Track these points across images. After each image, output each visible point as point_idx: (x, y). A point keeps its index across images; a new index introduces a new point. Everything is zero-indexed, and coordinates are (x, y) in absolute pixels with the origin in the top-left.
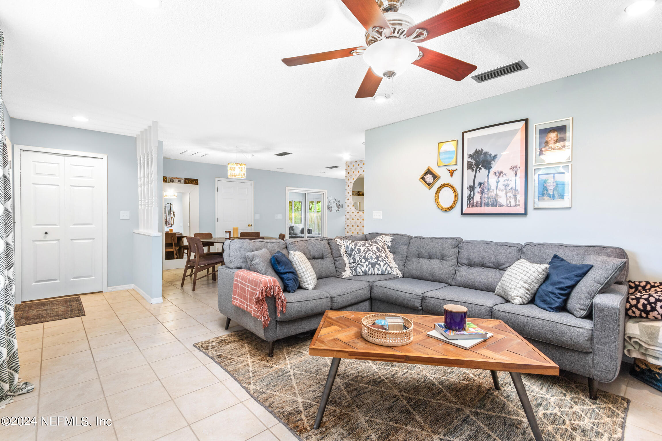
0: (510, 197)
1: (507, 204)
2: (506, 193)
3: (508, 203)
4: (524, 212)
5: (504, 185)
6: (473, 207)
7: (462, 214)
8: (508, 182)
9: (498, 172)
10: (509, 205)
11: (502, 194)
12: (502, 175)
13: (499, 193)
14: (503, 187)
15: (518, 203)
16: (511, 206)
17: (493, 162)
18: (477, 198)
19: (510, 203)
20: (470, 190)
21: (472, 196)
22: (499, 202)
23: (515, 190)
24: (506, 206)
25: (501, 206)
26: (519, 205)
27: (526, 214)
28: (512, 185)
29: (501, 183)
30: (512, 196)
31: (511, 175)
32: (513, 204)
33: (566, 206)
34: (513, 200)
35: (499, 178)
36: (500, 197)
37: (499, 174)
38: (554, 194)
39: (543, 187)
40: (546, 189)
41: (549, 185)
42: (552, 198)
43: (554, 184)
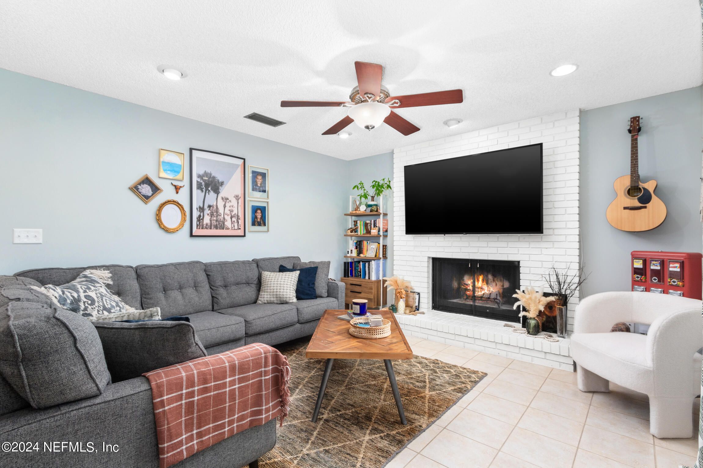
0: (234, 221)
1: (232, 228)
2: (231, 218)
3: (233, 226)
4: (243, 235)
5: (229, 210)
6: (202, 228)
7: (192, 235)
8: (233, 209)
9: (225, 198)
10: (233, 229)
11: (228, 218)
12: (228, 201)
13: (226, 217)
14: (229, 212)
15: (239, 227)
16: (234, 229)
17: (220, 188)
18: (207, 220)
19: (234, 227)
20: (200, 211)
21: (202, 217)
22: (226, 225)
23: (238, 216)
24: (231, 229)
25: (228, 229)
26: (240, 229)
27: (244, 236)
28: (235, 212)
29: (227, 209)
30: (236, 221)
31: (234, 202)
32: (236, 227)
33: (267, 230)
34: (236, 225)
35: (225, 203)
36: (226, 221)
37: (225, 199)
38: (260, 222)
39: (254, 216)
40: (256, 217)
41: (258, 214)
42: (259, 225)
43: (261, 214)
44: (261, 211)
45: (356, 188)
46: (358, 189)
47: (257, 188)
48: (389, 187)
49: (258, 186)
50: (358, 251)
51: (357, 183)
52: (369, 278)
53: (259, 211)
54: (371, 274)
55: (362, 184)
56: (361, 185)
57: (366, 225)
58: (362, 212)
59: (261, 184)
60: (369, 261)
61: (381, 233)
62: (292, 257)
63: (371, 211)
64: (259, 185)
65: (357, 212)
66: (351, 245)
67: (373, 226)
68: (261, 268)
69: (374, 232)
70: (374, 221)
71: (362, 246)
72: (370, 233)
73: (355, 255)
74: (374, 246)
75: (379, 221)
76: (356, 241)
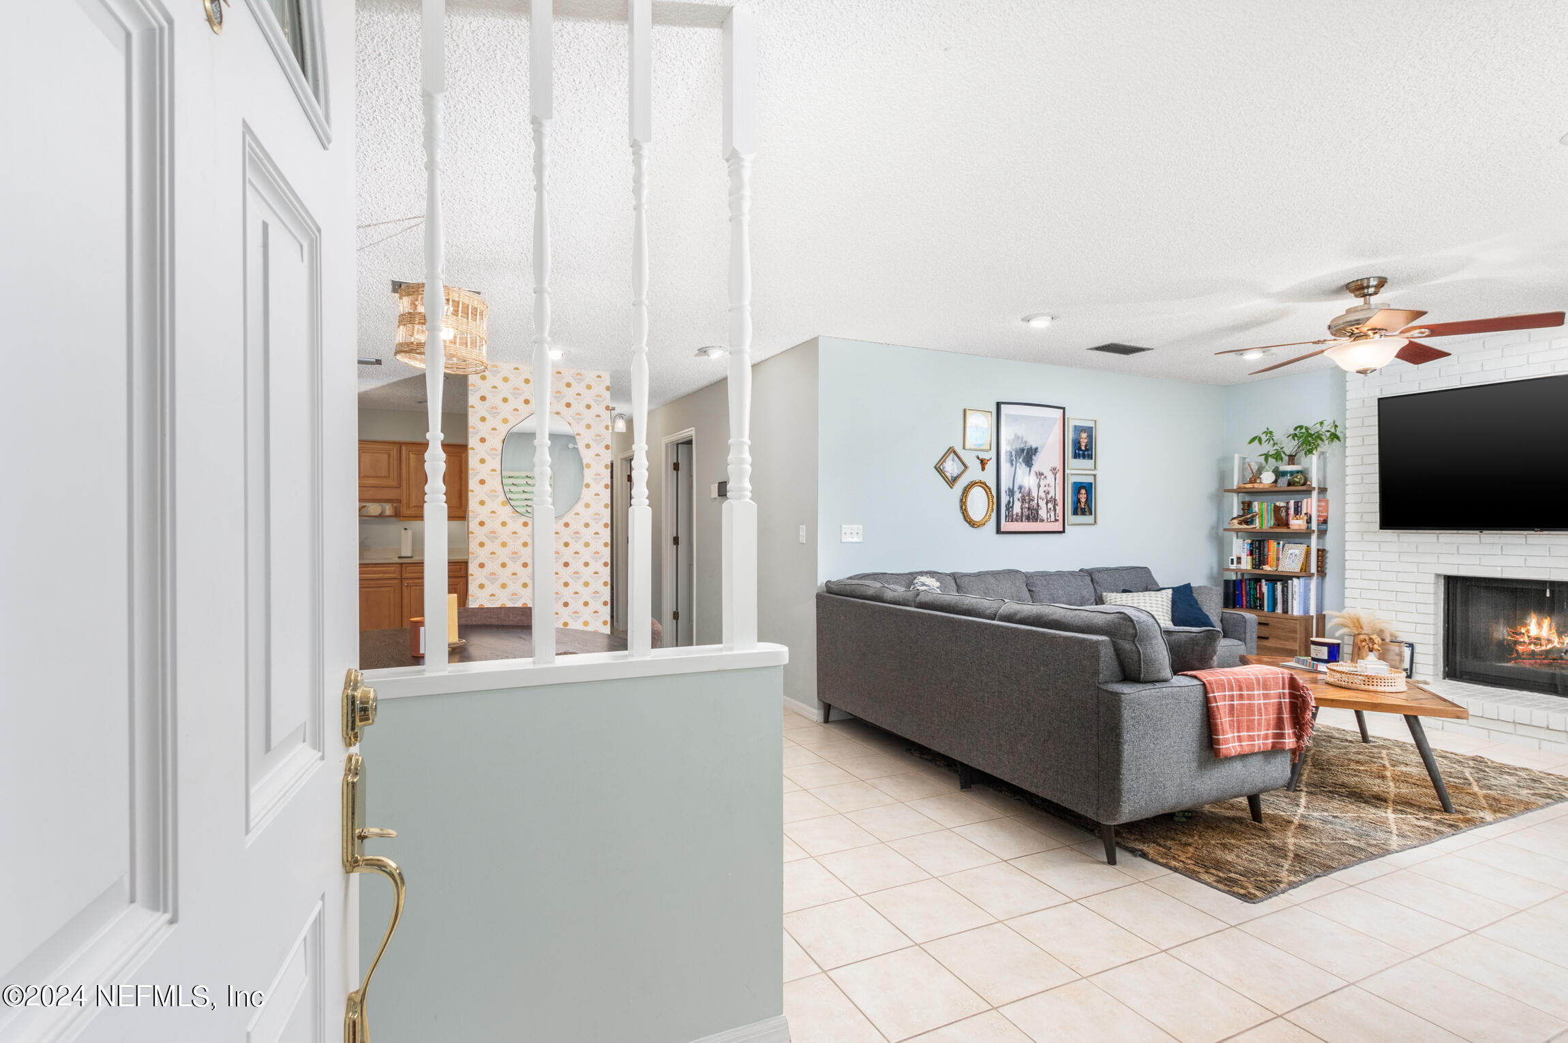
0: (1050, 509)
1: (1048, 519)
2: (1047, 504)
4: (1062, 530)
5: (1045, 492)
6: (1012, 521)
7: (999, 531)
8: (1049, 489)
9: (1039, 473)
11: (1042, 503)
12: (1043, 477)
13: (1040, 502)
14: (1043, 495)
15: (1057, 518)
16: (1051, 521)
17: (1034, 457)
18: (1017, 508)
19: (1050, 517)
20: (1009, 495)
21: (1011, 505)
22: (1040, 515)
23: (1055, 500)
24: (1046, 521)
25: (1043, 521)
26: (1058, 520)
27: (1063, 532)
28: (1052, 494)
29: (1042, 489)
30: (1052, 509)
31: (1050, 476)
32: (1053, 519)
33: (1093, 522)
34: (1052, 514)
35: (1040, 481)
36: (1041, 509)
37: (1040, 475)
38: (1085, 509)
39: (1076, 499)
40: (1079, 501)
41: (1081, 496)
42: (1083, 513)
43: (1085, 496)
44: (1086, 491)
45: (1257, 440)
46: (1261, 443)
47: (1081, 452)
48: (1334, 437)
49: (1082, 450)
50: (1253, 559)
51: (1258, 432)
52: (1285, 611)
53: (1083, 491)
54: (1290, 604)
55: (1271, 432)
56: (1269, 435)
57: (1277, 510)
58: (1266, 487)
59: (1086, 446)
60: (1285, 579)
61: (1314, 526)
62: (1138, 567)
63: (1289, 484)
64: (1083, 448)
65: (1256, 485)
66: (1239, 548)
67: (1292, 511)
68: (1097, 583)
69: (1297, 524)
70: (1296, 503)
71: (1266, 550)
72: (1287, 525)
73: (1249, 567)
74: (1297, 552)
75: (1307, 503)
76: (1249, 541)
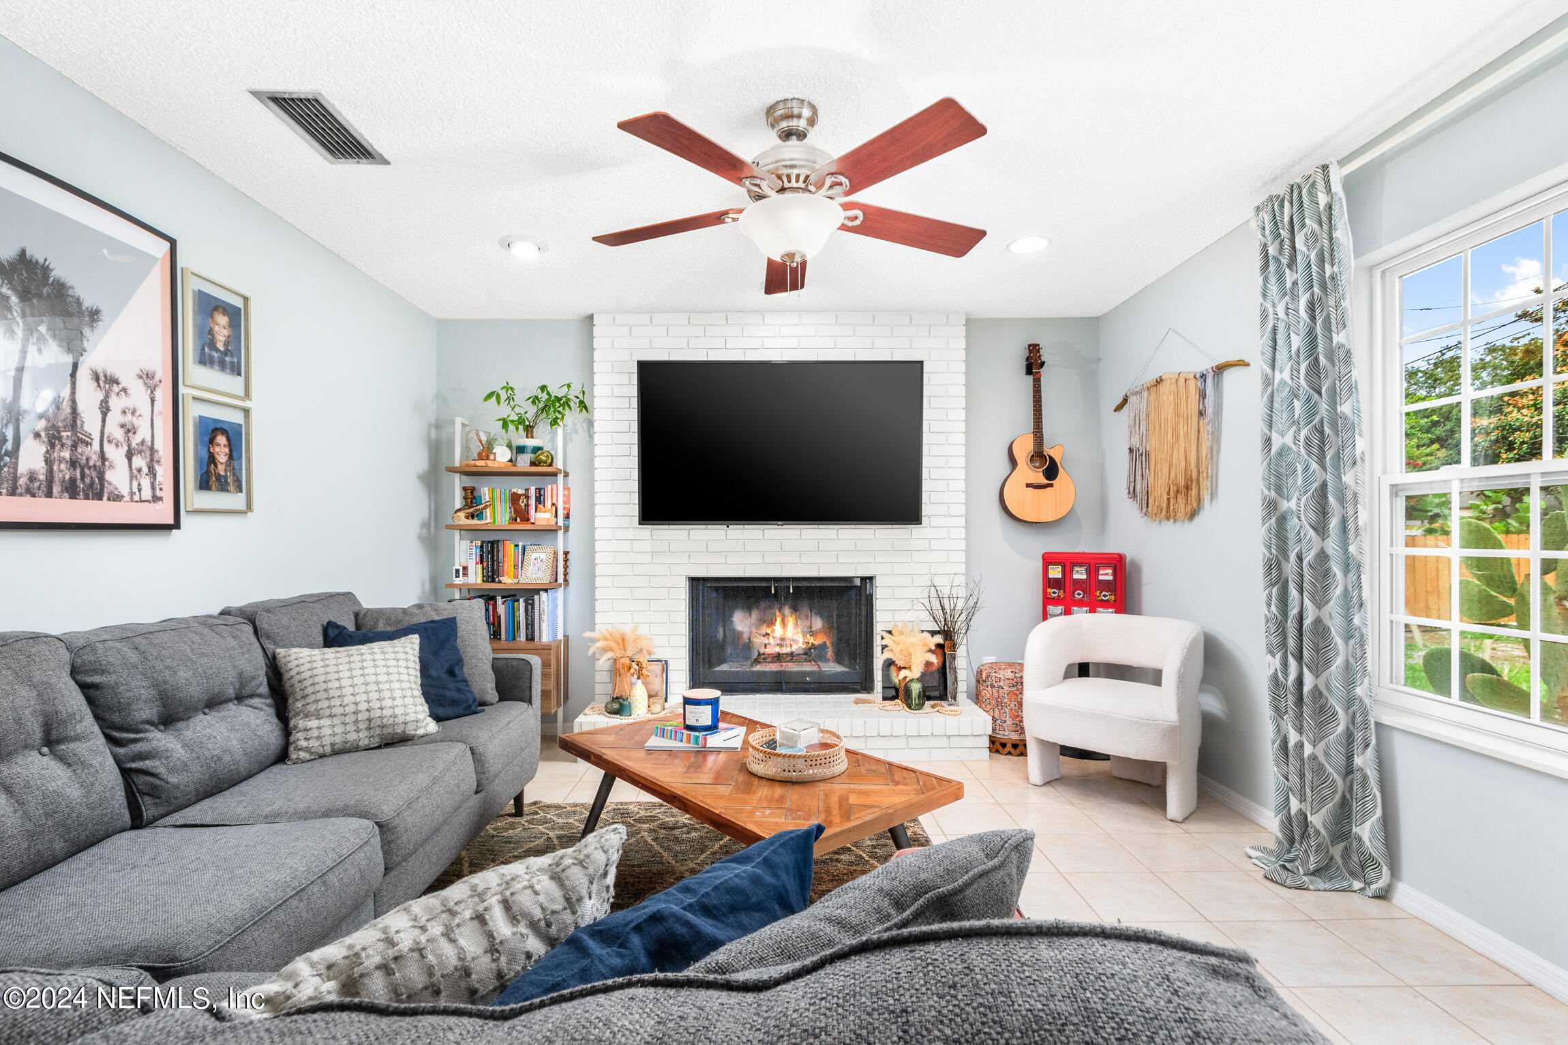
0: (139, 470)
1: (132, 494)
2: (129, 456)
3: (135, 489)
4: (171, 522)
5: (122, 426)
8: (135, 421)
9: (105, 376)
10: (136, 498)
11: (116, 455)
12: (116, 388)
13: (109, 450)
14: (119, 434)
15: (158, 493)
16: (141, 501)
17: (88, 331)
18: (32, 459)
19: (140, 490)
22: (110, 484)
23: (152, 449)
24: (127, 498)
25: (117, 498)
26: (160, 499)
27: (176, 525)
28: (143, 433)
29: (114, 418)
30: (145, 470)
31: (138, 396)
32: (147, 493)
33: (243, 507)
34: (146, 482)
35: (107, 396)
36: (111, 466)
37: (106, 381)
38: (226, 477)
39: (206, 456)
40: (212, 459)
41: (217, 449)
42: (223, 487)
43: (227, 450)
44: (228, 440)
45: (494, 398)
46: (499, 403)
47: (216, 355)
48: (583, 406)
49: (217, 350)
50: (483, 569)
51: (496, 386)
52: (531, 638)
53: (221, 440)
54: (537, 627)
55: (512, 389)
56: (510, 391)
57: (515, 498)
58: (503, 465)
59: (226, 344)
60: (530, 594)
61: (561, 522)
62: (338, 594)
63: (533, 464)
64: (220, 346)
65: (490, 463)
66: (465, 553)
67: (533, 502)
68: (268, 637)
69: (542, 517)
70: (539, 490)
71: (501, 554)
72: (526, 519)
73: (479, 581)
74: (543, 556)
75: (552, 490)
76: (479, 543)
